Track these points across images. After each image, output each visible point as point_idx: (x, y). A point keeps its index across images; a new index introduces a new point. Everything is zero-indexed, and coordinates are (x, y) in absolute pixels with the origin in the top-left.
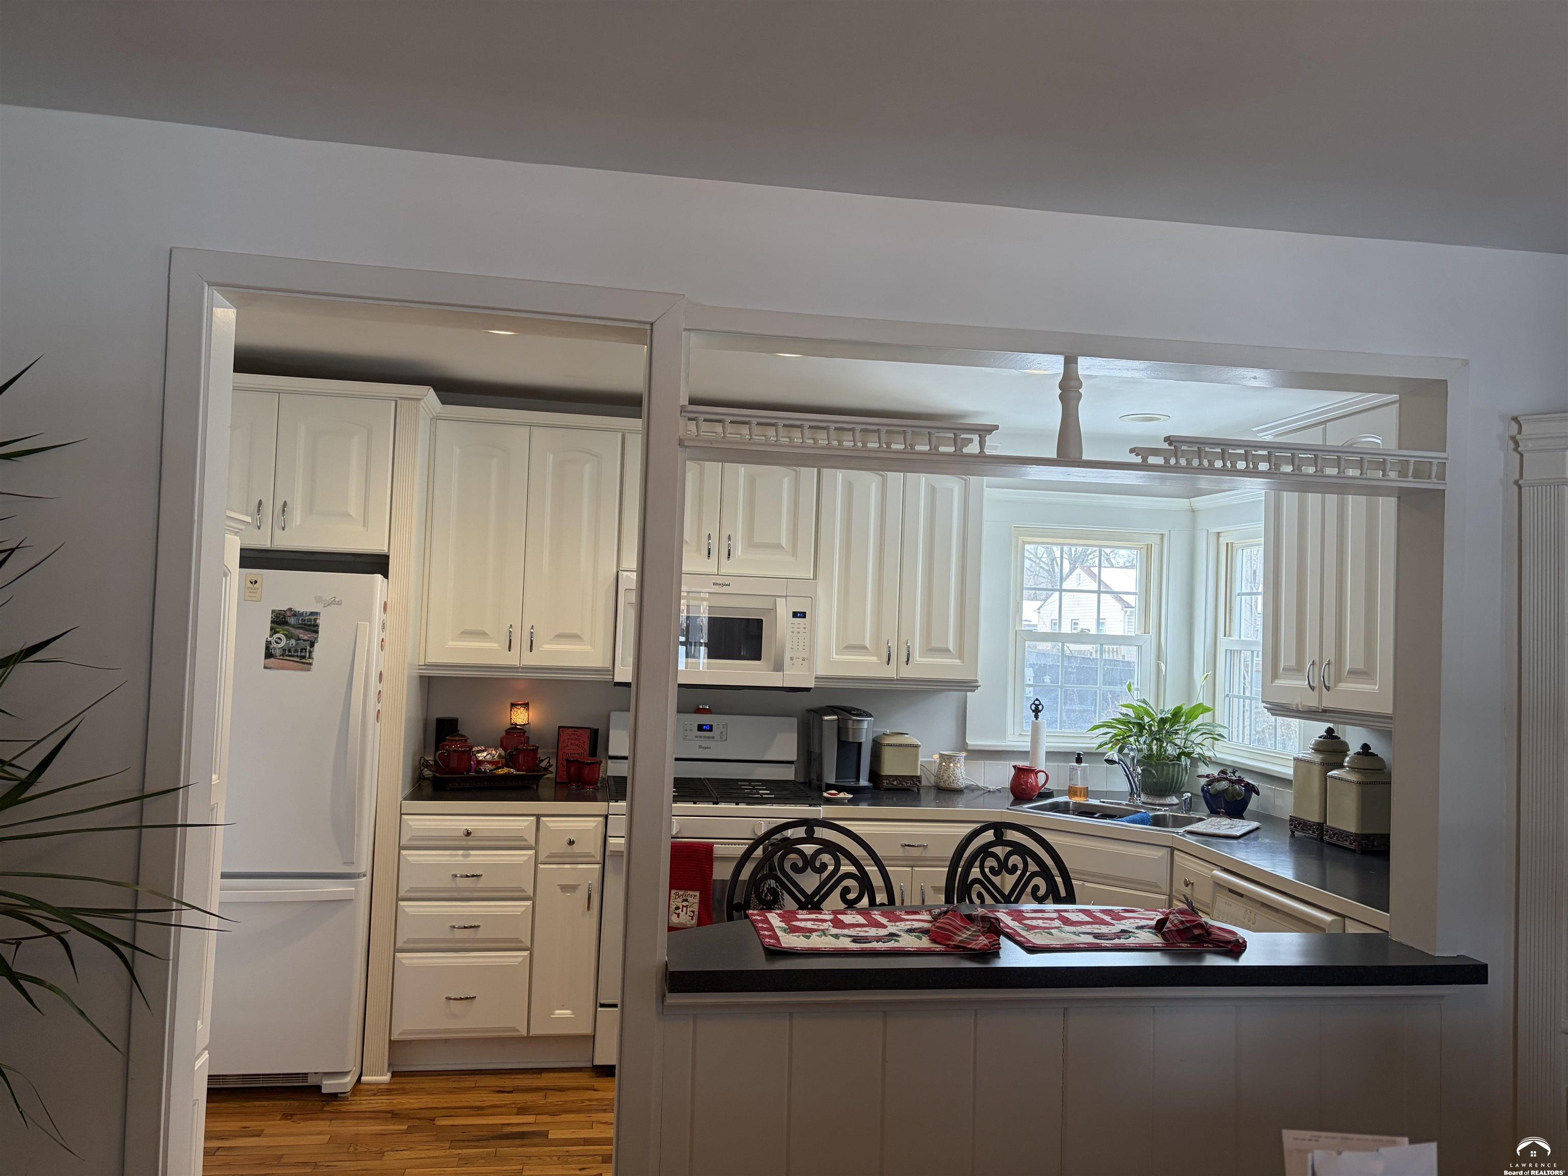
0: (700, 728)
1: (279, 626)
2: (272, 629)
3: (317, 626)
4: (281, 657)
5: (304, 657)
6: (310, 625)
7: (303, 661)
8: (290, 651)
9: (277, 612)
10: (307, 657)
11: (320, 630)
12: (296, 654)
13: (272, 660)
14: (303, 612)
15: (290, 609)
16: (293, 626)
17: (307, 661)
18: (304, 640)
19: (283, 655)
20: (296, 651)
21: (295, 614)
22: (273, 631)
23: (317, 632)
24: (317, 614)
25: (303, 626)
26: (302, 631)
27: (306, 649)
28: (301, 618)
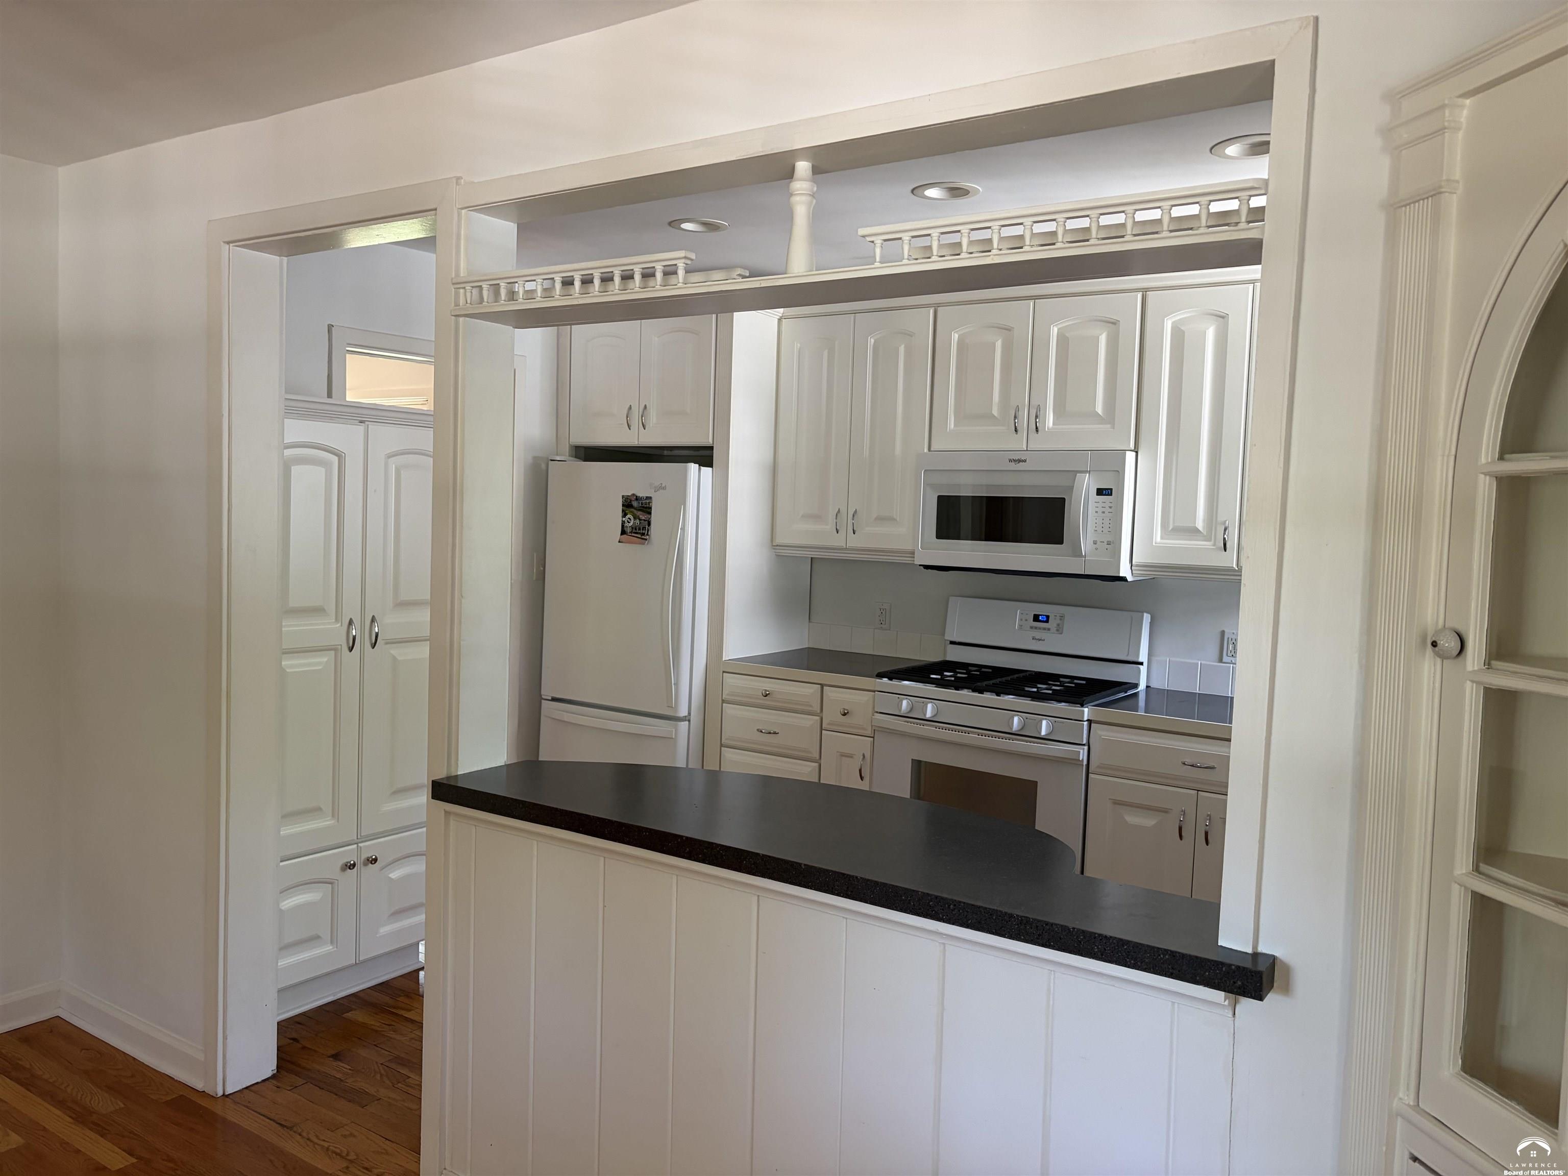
0: (1036, 618)
1: (627, 509)
2: (623, 511)
3: (651, 508)
4: (630, 534)
5: (643, 534)
6: (646, 508)
7: (643, 537)
8: (636, 529)
9: (626, 497)
10: (646, 534)
11: (652, 512)
12: (639, 531)
13: (625, 536)
14: (641, 498)
15: (633, 495)
16: (636, 509)
17: (645, 538)
18: (644, 520)
19: (631, 532)
20: (639, 529)
21: (637, 499)
22: (625, 515)
23: (650, 513)
24: (650, 498)
25: (642, 508)
26: (641, 513)
27: (645, 528)
28: (640, 502)
